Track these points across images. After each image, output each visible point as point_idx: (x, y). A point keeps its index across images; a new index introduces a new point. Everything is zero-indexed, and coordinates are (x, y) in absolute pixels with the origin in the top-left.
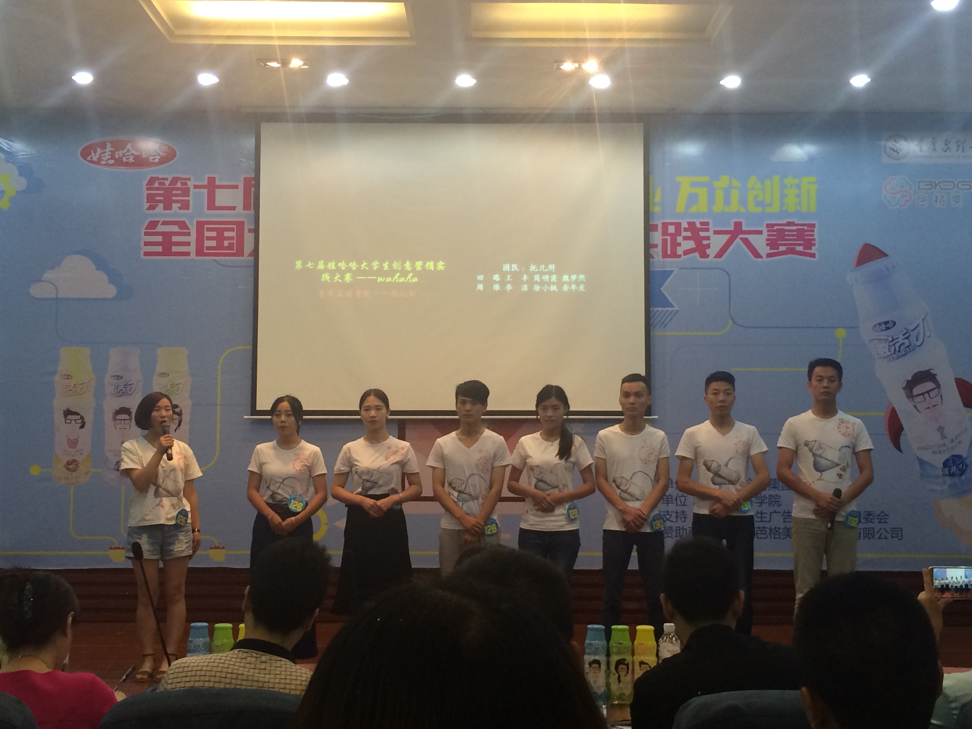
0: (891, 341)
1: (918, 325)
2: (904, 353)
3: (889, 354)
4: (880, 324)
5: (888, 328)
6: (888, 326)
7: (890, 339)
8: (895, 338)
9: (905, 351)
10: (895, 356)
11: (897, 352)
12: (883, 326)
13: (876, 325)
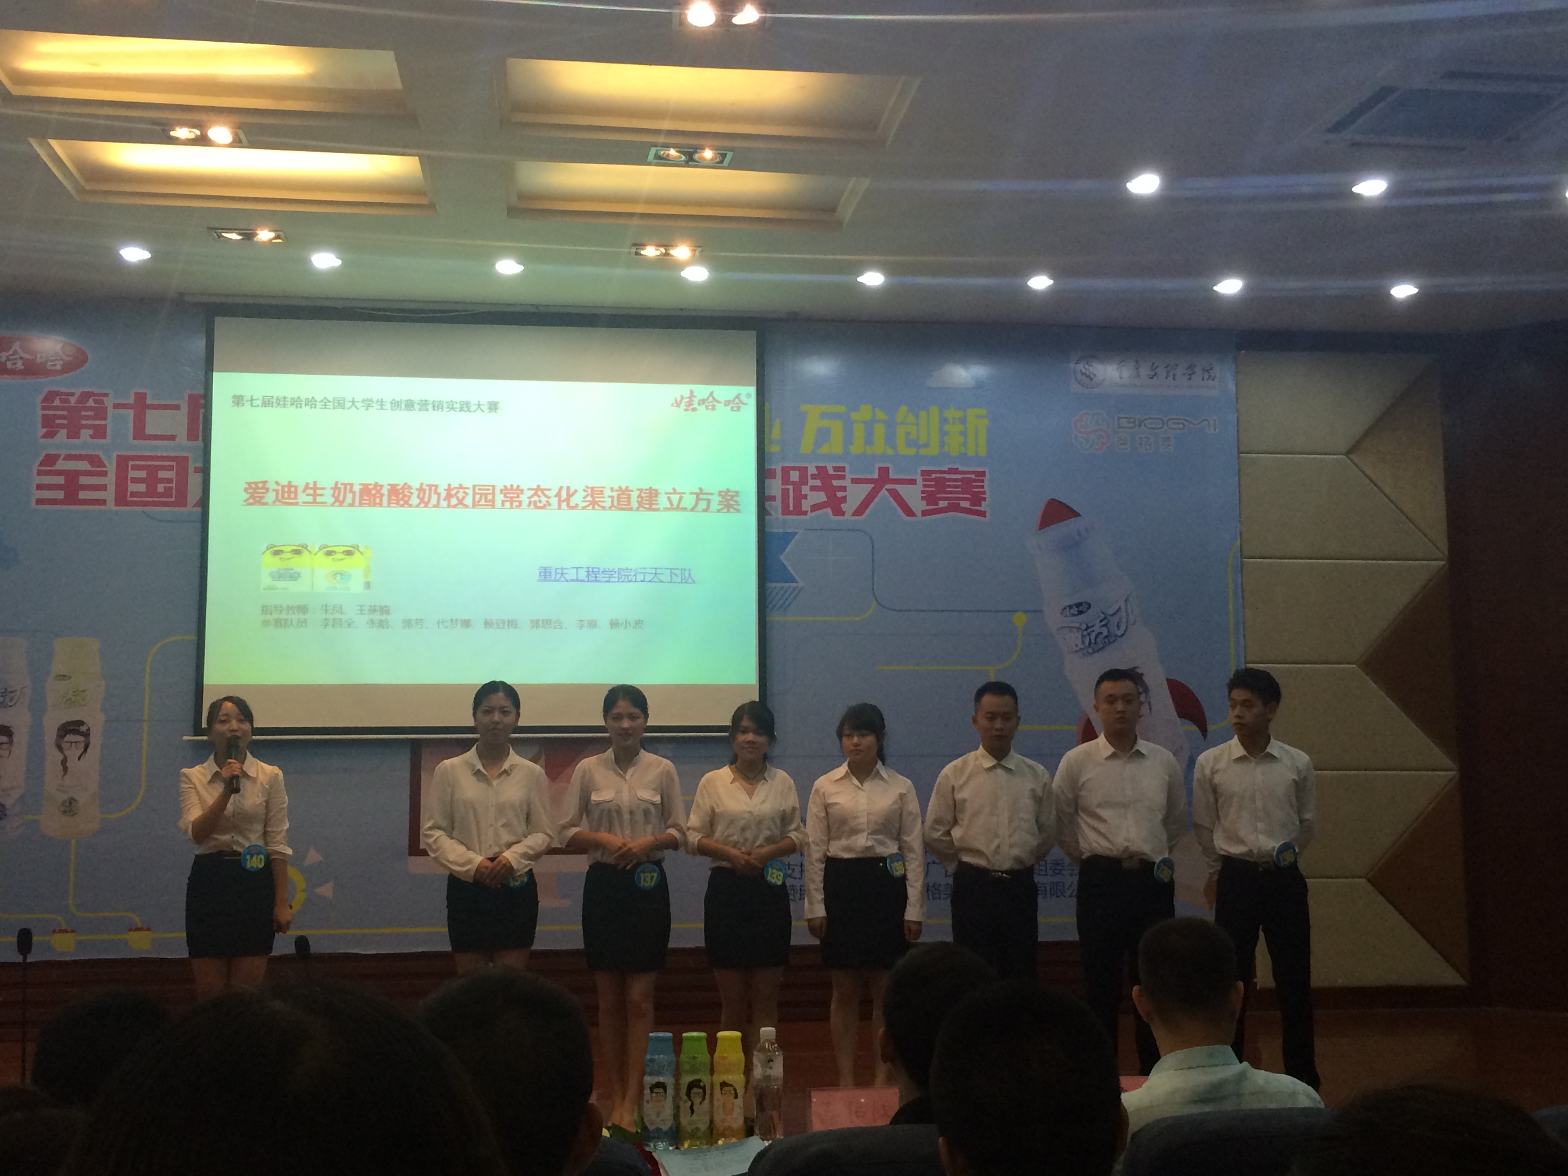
0: (1086, 630)
1: (1120, 607)
2: (1102, 646)
3: (1082, 646)
4: (1070, 607)
5: (1081, 613)
6: (1080, 609)
7: (1084, 627)
8: (1090, 625)
9: (1102, 643)
10: (1091, 651)
11: (1092, 645)
12: (1075, 610)
13: (1065, 608)
